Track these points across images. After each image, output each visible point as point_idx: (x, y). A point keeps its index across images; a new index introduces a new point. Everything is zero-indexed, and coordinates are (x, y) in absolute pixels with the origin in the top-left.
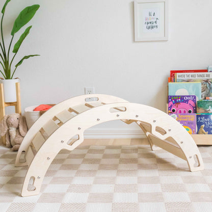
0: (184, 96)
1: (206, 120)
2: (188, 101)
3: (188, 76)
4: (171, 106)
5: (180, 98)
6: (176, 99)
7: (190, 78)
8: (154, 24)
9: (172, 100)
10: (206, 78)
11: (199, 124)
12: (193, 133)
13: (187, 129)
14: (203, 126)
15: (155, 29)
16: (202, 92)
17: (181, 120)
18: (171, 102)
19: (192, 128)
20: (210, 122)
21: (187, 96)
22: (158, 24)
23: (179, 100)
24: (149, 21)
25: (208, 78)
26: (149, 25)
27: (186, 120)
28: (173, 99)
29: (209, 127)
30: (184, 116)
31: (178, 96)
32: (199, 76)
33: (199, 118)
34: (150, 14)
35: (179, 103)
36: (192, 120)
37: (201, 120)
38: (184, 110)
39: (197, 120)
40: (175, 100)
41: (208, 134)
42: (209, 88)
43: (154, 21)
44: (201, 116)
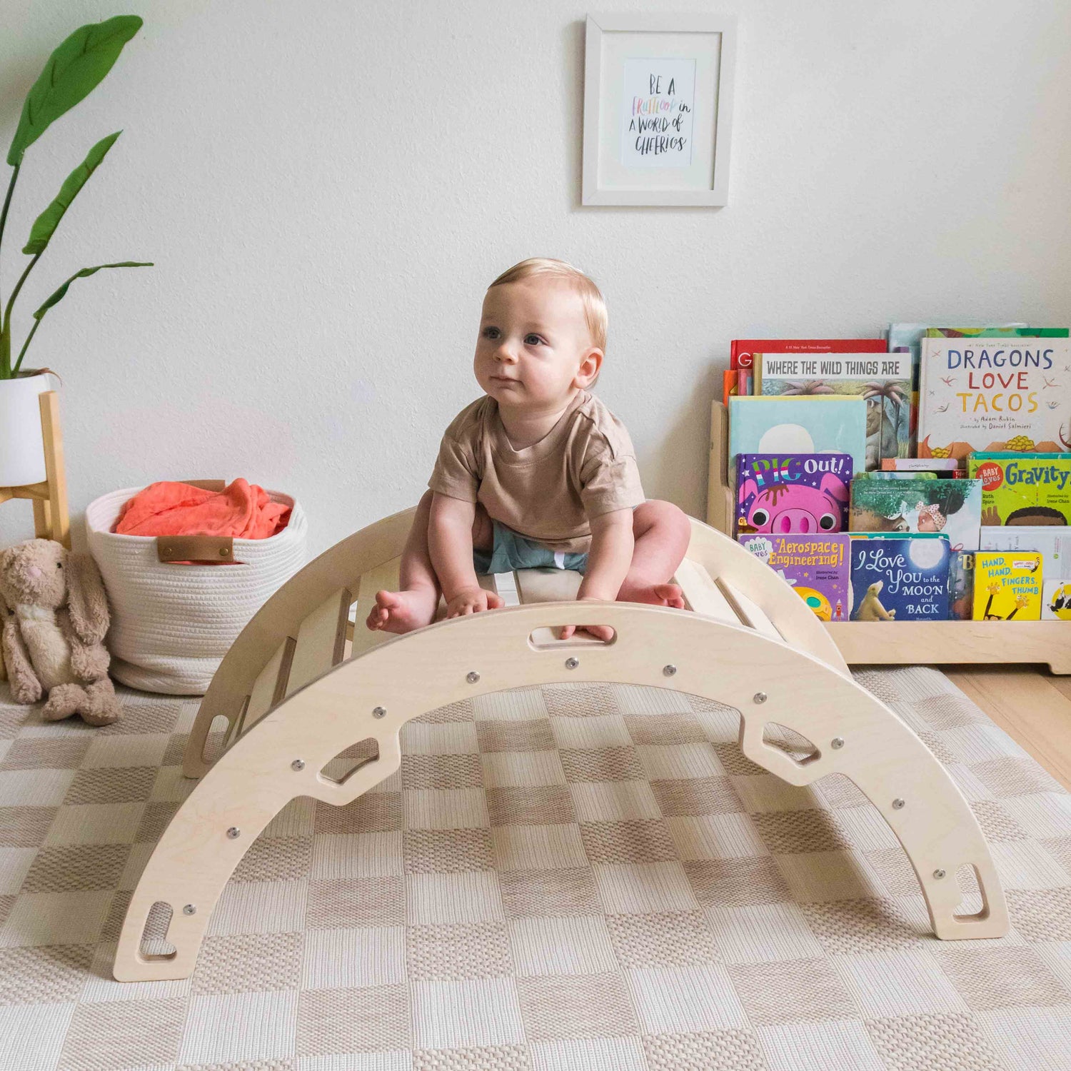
0: (804, 458)
1: (888, 560)
2: (818, 476)
3: (810, 368)
4: (750, 500)
5: (786, 463)
6: (773, 470)
7: (819, 376)
8: (671, 132)
9: (753, 476)
10: (880, 378)
11: (862, 580)
12: (838, 615)
13: (812, 602)
14: (879, 585)
15: (672, 152)
16: (868, 435)
17: (786, 561)
18: (749, 483)
19: (831, 597)
20: (905, 570)
21: (818, 457)
22: (684, 133)
23: (785, 473)
24: (647, 117)
25: (891, 377)
26: (649, 133)
27: (810, 561)
28: (756, 466)
29: (901, 591)
30: (802, 548)
31: (781, 458)
32: (854, 368)
33: (863, 555)
34: (654, 87)
35: (782, 484)
36: (833, 561)
37: (870, 560)
38: (802, 514)
39: (855, 561)
40: (768, 475)
41: (899, 617)
42: (893, 420)
43: (671, 116)
44: (870, 546)
